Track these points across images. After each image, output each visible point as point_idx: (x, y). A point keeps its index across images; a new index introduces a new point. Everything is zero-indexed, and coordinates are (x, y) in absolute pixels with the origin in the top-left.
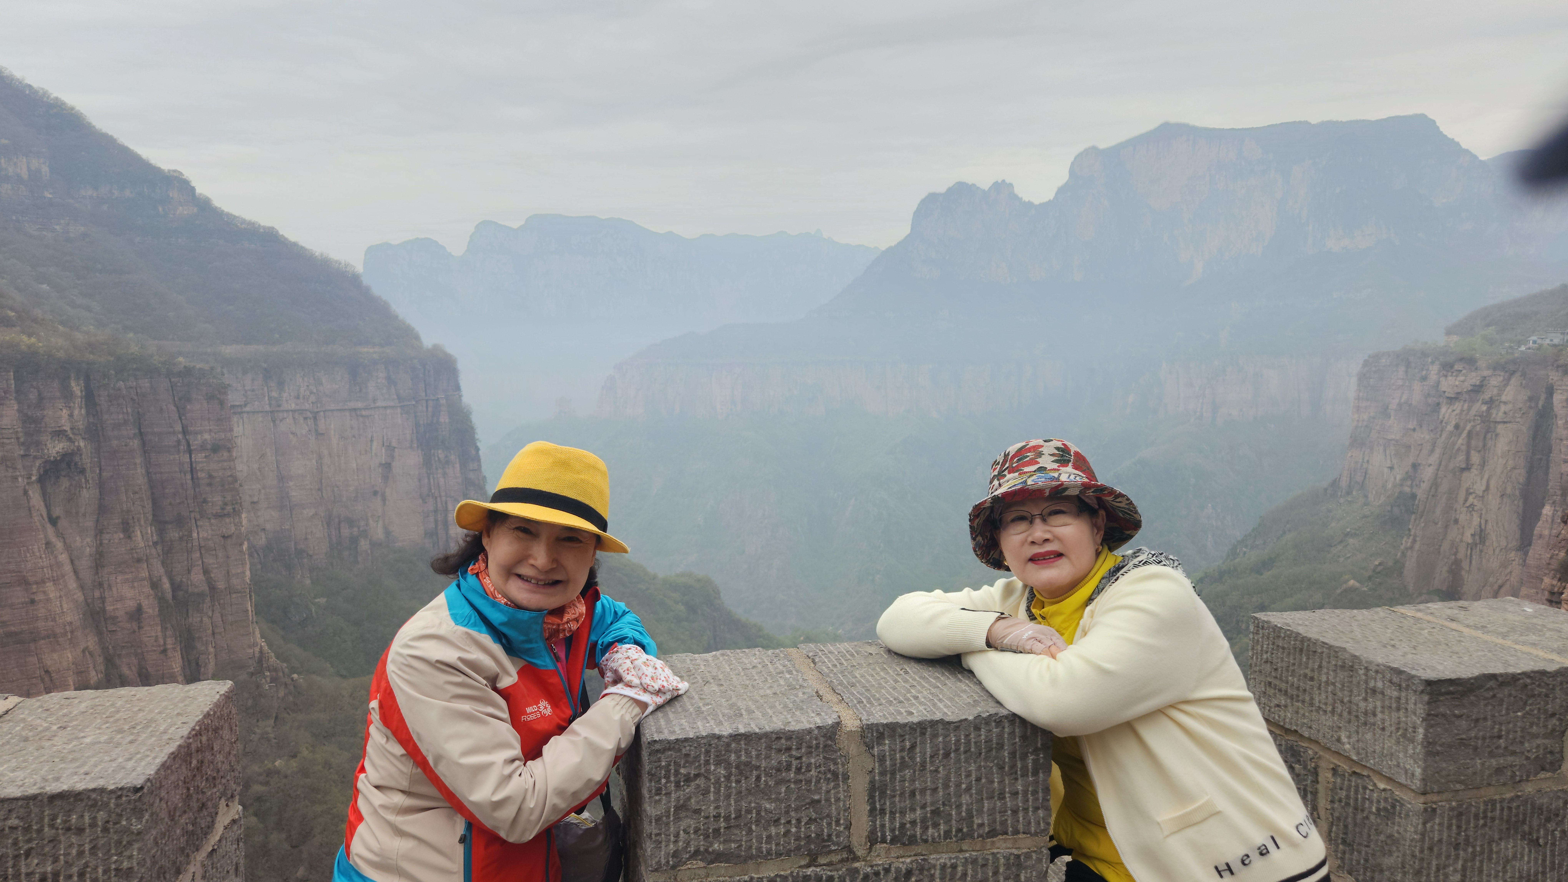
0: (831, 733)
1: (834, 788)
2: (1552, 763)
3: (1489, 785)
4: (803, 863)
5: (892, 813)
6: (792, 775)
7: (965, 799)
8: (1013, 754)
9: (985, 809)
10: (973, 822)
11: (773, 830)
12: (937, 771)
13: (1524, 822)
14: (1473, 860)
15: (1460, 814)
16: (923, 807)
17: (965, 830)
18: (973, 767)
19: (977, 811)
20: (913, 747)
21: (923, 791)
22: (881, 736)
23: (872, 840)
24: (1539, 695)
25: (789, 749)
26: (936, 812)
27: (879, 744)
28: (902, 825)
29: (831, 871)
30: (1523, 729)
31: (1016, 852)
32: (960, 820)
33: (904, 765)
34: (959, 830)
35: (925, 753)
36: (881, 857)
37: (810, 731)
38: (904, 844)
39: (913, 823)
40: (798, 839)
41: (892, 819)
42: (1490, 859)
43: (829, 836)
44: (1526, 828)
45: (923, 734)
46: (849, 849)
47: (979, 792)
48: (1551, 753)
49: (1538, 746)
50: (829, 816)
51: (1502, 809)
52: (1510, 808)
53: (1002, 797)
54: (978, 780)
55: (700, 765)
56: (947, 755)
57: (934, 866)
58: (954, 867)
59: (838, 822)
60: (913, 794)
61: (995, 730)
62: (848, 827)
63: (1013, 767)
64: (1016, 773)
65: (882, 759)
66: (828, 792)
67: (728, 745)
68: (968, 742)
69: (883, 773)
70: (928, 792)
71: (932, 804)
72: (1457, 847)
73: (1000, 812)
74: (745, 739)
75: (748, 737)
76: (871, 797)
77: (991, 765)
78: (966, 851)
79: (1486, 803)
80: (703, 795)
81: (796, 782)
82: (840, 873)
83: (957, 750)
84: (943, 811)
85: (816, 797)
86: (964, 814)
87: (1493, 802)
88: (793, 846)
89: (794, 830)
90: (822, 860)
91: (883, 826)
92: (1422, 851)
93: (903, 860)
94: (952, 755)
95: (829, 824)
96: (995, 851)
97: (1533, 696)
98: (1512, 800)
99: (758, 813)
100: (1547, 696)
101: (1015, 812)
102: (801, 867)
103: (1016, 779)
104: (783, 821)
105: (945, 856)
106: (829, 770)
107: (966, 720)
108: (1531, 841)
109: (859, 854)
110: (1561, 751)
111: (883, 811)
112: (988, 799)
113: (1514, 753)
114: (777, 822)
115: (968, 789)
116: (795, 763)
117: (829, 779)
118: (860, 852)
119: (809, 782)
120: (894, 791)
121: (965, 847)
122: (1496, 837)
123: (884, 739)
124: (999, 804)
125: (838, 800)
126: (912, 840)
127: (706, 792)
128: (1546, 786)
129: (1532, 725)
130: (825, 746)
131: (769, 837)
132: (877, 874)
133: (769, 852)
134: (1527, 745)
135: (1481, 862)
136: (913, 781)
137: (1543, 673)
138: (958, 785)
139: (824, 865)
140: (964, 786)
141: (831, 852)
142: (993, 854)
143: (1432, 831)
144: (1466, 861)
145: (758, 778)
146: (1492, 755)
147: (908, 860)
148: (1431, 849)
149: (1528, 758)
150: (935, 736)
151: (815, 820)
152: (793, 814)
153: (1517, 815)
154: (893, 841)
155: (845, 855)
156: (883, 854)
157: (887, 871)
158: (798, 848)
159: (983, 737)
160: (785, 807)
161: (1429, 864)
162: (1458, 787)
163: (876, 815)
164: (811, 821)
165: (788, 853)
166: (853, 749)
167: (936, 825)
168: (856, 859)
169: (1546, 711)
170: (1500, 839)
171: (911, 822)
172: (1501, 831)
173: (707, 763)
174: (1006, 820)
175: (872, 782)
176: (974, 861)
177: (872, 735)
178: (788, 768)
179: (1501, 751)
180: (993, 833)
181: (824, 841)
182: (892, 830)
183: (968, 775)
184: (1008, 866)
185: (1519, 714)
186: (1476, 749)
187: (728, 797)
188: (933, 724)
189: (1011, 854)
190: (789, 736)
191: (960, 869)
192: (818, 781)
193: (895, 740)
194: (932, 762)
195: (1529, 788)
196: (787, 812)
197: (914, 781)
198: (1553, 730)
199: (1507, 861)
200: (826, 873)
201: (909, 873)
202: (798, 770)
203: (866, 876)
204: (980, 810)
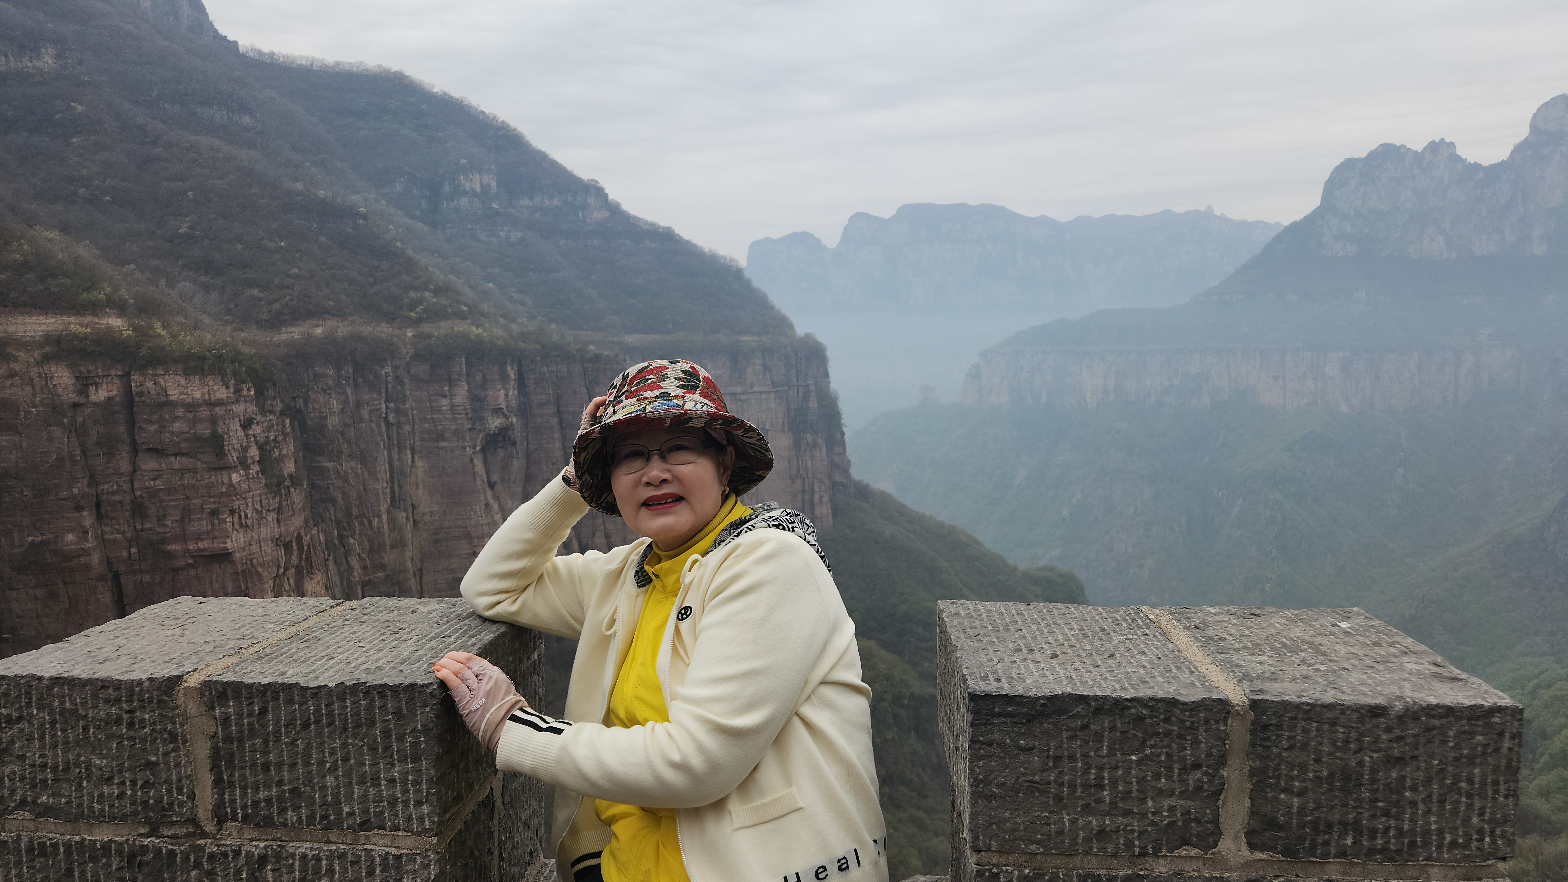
0: (167, 686)
1: (173, 750)
2: (1199, 837)
3: (1087, 853)
4: (142, 831)
5: (244, 788)
6: (124, 731)
7: (330, 781)
8: (386, 733)
9: (356, 796)
10: (341, 810)
11: (106, 790)
12: (294, 743)
16: (280, 783)
17: (332, 817)
18: (337, 744)
19: (345, 796)
20: (263, 712)
21: (280, 765)
22: (224, 696)
23: (222, 815)
24: (1167, 734)
25: (118, 700)
26: (295, 792)
27: (221, 706)
28: (256, 804)
29: (171, 844)
30: (1141, 780)
31: (394, 851)
32: (325, 805)
33: (253, 733)
34: (325, 817)
35: (280, 721)
36: (232, 836)
37: (140, 682)
38: (257, 825)
39: (268, 801)
40: (134, 803)
41: (244, 794)
43: (171, 804)
45: (276, 698)
46: (193, 821)
47: (348, 775)
48: (1198, 821)
49: (1172, 809)
50: (168, 781)
53: (375, 783)
54: (345, 759)
55: (21, 707)
56: (306, 725)
57: (293, 856)
58: (318, 859)
59: (180, 790)
60: (266, 767)
61: (363, 702)
62: (192, 796)
63: (387, 748)
64: (392, 756)
65: (226, 723)
66: (166, 754)
67: (50, 688)
68: (330, 714)
69: (228, 739)
70: (286, 768)
71: (290, 782)
73: (374, 802)
74: (69, 684)
75: (72, 683)
76: (216, 765)
77: (360, 744)
78: (335, 843)
80: (28, 740)
81: (130, 739)
82: (182, 848)
83: (318, 722)
84: (304, 792)
85: (153, 759)
86: (329, 798)
88: (128, 810)
89: (129, 792)
90: (162, 831)
91: (233, 801)
93: (257, 844)
94: (313, 727)
95: (169, 791)
96: (369, 847)
97: (1156, 734)
99: (88, 768)
100: (1182, 735)
101: (393, 803)
102: (140, 835)
103: (393, 765)
104: (116, 781)
105: (308, 845)
106: (165, 729)
107: (325, 686)
109: (207, 829)
110: (1216, 821)
111: (231, 784)
112: (358, 784)
113: (1127, 813)
114: (109, 780)
115: (334, 769)
116: (125, 716)
117: (165, 740)
118: (211, 828)
119: (143, 740)
120: (242, 761)
121: (333, 838)
123: (227, 700)
124: (372, 792)
125: (178, 764)
126: (268, 822)
127: (30, 739)
129: (1157, 776)
130: (160, 702)
131: (101, 796)
132: (225, 855)
133: (102, 814)
134: (1150, 803)
136: (266, 752)
137: (1172, 703)
138: (321, 763)
139: (168, 837)
140: (328, 765)
141: (173, 823)
142: (366, 850)
145: (85, 729)
146: (1088, 810)
147: (262, 845)
149: (1154, 823)
150: (290, 701)
151: (153, 784)
152: (127, 775)
154: (246, 819)
155: (191, 830)
156: (235, 833)
157: (237, 853)
158: (135, 813)
159: (349, 710)
160: (117, 766)
162: (1033, 847)
163: (224, 788)
164: (146, 784)
165: (124, 818)
166: (194, 708)
167: (296, 808)
168: (204, 835)
169: (1182, 759)
171: (265, 801)
173: (29, 705)
174: (382, 812)
175: (216, 749)
176: (342, 856)
177: (211, 694)
178: (118, 721)
179: (1105, 808)
180: (365, 825)
181: (163, 809)
182: (244, 807)
183: (333, 753)
185: (1134, 757)
186: (1059, 799)
187: (54, 746)
188: (288, 688)
189: (388, 853)
190: (117, 685)
191: (324, 862)
192: (154, 741)
193: (241, 703)
194: (286, 733)
195: (1160, 868)
196: (120, 771)
197: (269, 752)
198: (1199, 788)
200: (167, 846)
201: (263, 860)
202: (131, 725)
203: (212, 857)
204: (350, 796)
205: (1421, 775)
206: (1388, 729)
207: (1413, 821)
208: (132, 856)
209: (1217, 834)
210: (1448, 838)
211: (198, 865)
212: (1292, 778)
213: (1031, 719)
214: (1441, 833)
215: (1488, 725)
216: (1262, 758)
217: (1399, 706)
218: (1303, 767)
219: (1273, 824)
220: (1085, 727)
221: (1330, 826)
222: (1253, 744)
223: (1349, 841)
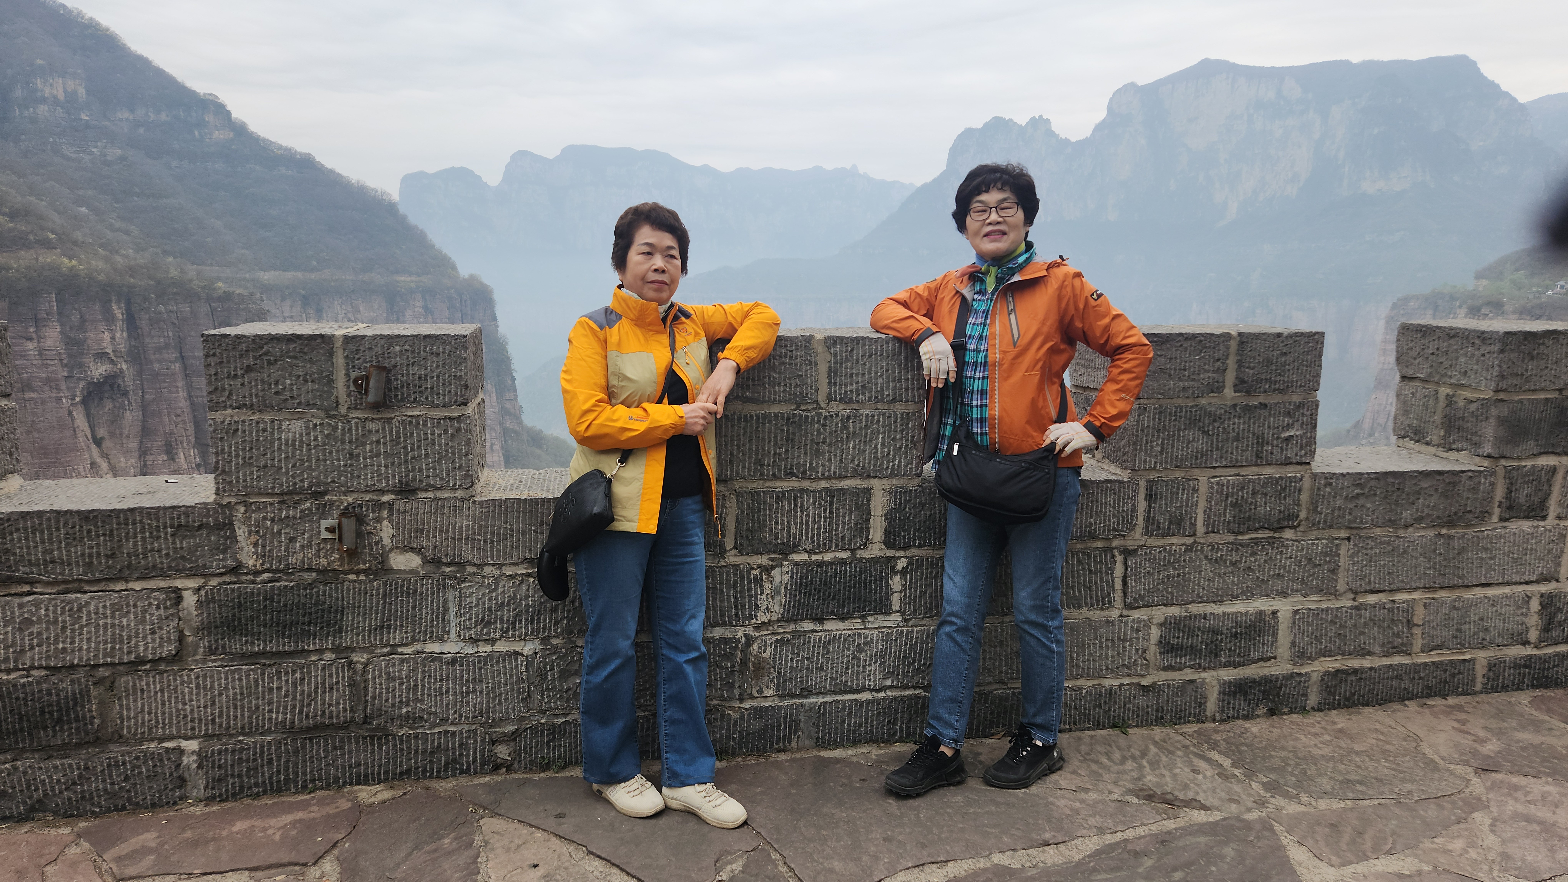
0: (809, 339)
1: (809, 369)
2: (1218, 388)
3: (1178, 397)
4: (793, 407)
5: (841, 385)
7: (880, 381)
8: (906, 358)
9: (891, 387)
10: (884, 393)
11: (777, 389)
12: (865, 364)
13: (1200, 421)
14: (1168, 440)
15: (1160, 413)
16: (857, 383)
17: (879, 397)
18: (884, 364)
20: (852, 350)
21: (857, 375)
22: (835, 343)
23: (830, 399)
24: (1210, 347)
25: (786, 346)
26: (863, 386)
27: (834, 347)
28: (846, 392)
29: (807, 413)
30: (1199, 366)
31: (907, 411)
32: (877, 392)
33: (847, 360)
34: (876, 397)
35: (859, 354)
36: (834, 408)
37: (797, 337)
38: (846, 402)
39: (851, 391)
40: (790, 394)
41: (840, 388)
42: (1179, 440)
43: (807, 394)
44: (1201, 424)
45: (858, 344)
46: (816, 402)
47: (888, 377)
48: (1217, 382)
49: (1209, 377)
50: (807, 383)
51: (1186, 412)
52: (1191, 411)
53: (900, 380)
54: (887, 370)
56: (870, 356)
57: (862, 415)
58: (873, 416)
59: (811, 387)
60: (852, 375)
62: (817, 390)
63: (906, 364)
64: (908, 368)
65: (835, 355)
66: (806, 371)
68: (882, 350)
69: (836, 363)
70: (860, 375)
71: (862, 382)
72: (1158, 431)
73: (899, 389)
76: (829, 375)
77: (895, 363)
78: (880, 409)
79: (1176, 407)
81: (789, 364)
82: (812, 414)
83: (876, 354)
84: (868, 386)
85: (800, 373)
86: (879, 389)
87: (1181, 407)
88: (787, 398)
89: (788, 390)
90: (802, 408)
91: (835, 392)
92: (1137, 431)
93: (846, 410)
94: (873, 356)
95: (807, 388)
97: (1206, 347)
98: (1192, 407)
99: (769, 379)
100: (1214, 348)
101: (907, 389)
102: (792, 409)
103: (908, 372)
104: (782, 384)
105: (868, 410)
106: (807, 359)
108: (1204, 432)
110: (1224, 382)
111: (835, 383)
112: (892, 381)
113: (1193, 380)
114: (779, 384)
115: (882, 375)
116: (789, 353)
117: (807, 364)
118: (823, 405)
119: (796, 365)
120: (841, 373)
121: (879, 407)
122: (1183, 427)
124: (898, 385)
125: (812, 376)
126: (851, 401)
128: (1213, 401)
129: (1205, 364)
130: (805, 346)
131: (775, 392)
132: (831, 416)
133: (775, 400)
134: (1202, 376)
135: (1173, 441)
136: (852, 368)
137: (1212, 335)
138: (876, 373)
139: (805, 409)
140: (879, 374)
141: (807, 403)
142: (894, 411)
143: (1144, 420)
144: (1163, 439)
146: (1180, 379)
147: (848, 411)
148: (1142, 430)
149: (1202, 384)
150: (864, 345)
151: (799, 385)
152: (787, 381)
153: (1195, 416)
154: (841, 400)
155: (815, 405)
157: (837, 415)
158: (790, 399)
159: (890, 347)
160: (783, 377)
161: (1142, 439)
162: (1159, 396)
163: (832, 386)
164: (797, 385)
165: (785, 402)
166: (820, 349)
167: (864, 394)
168: (821, 408)
169: (1214, 357)
170: (1185, 429)
172: (1185, 424)
174: (902, 394)
175: (830, 367)
176: (884, 414)
177: (831, 342)
178: (785, 356)
179: (1186, 378)
180: (894, 401)
181: (804, 397)
182: (840, 394)
183: (882, 368)
184: (902, 418)
185: (1197, 357)
188: (863, 338)
189: (904, 412)
190: (786, 339)
191: (876, 417)
192: (801, 365)
193: (843, 346)
194: (862, 359)
195: (1203, 401)
196: (785, 380)
198: (1218, 369)
199: (1189, 442)
200: (804, 414)
201: (849, 417)
202: (791, 357)
203: (826, 417)
204: (888, 388)
205: (1291, 359)
206: (1282, 342)
207: (1288, 377)
208: (788, 419)
209: (1224, 387)
210: (1299, 383)
211: (819, 422)
212: (1250, 362)
213: (1163, 343)
214: (1297, 381)
215: (1314, 339)
216: (1241, 355)
217: (1286, 334)
218: (1254, 358)
219: (1243, 381)
220: (1181, 345)
221: (1262, 380)
222: (1238, 350)
223: (1267, 386)
